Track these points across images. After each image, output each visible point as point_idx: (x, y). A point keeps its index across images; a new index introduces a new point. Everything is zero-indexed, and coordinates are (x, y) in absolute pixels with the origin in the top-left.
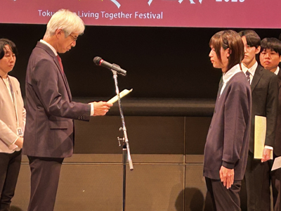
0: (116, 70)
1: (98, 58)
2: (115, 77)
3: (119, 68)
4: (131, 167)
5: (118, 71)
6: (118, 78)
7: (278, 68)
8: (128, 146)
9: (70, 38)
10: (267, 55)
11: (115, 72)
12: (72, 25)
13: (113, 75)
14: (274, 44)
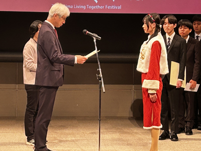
0: (96, 37)
1: (85, 30)
2: (95, 41)
3: (97, 36)
4: (104, 91)
5: (96, 38)
6: (96, 41)
7: (189, 36)
8: (102, 79)
9: (62, 19)
10: (182, 29)
11: (94, 38)
12: (63, 11)
13: (93, 39)
14: (186, 23)
